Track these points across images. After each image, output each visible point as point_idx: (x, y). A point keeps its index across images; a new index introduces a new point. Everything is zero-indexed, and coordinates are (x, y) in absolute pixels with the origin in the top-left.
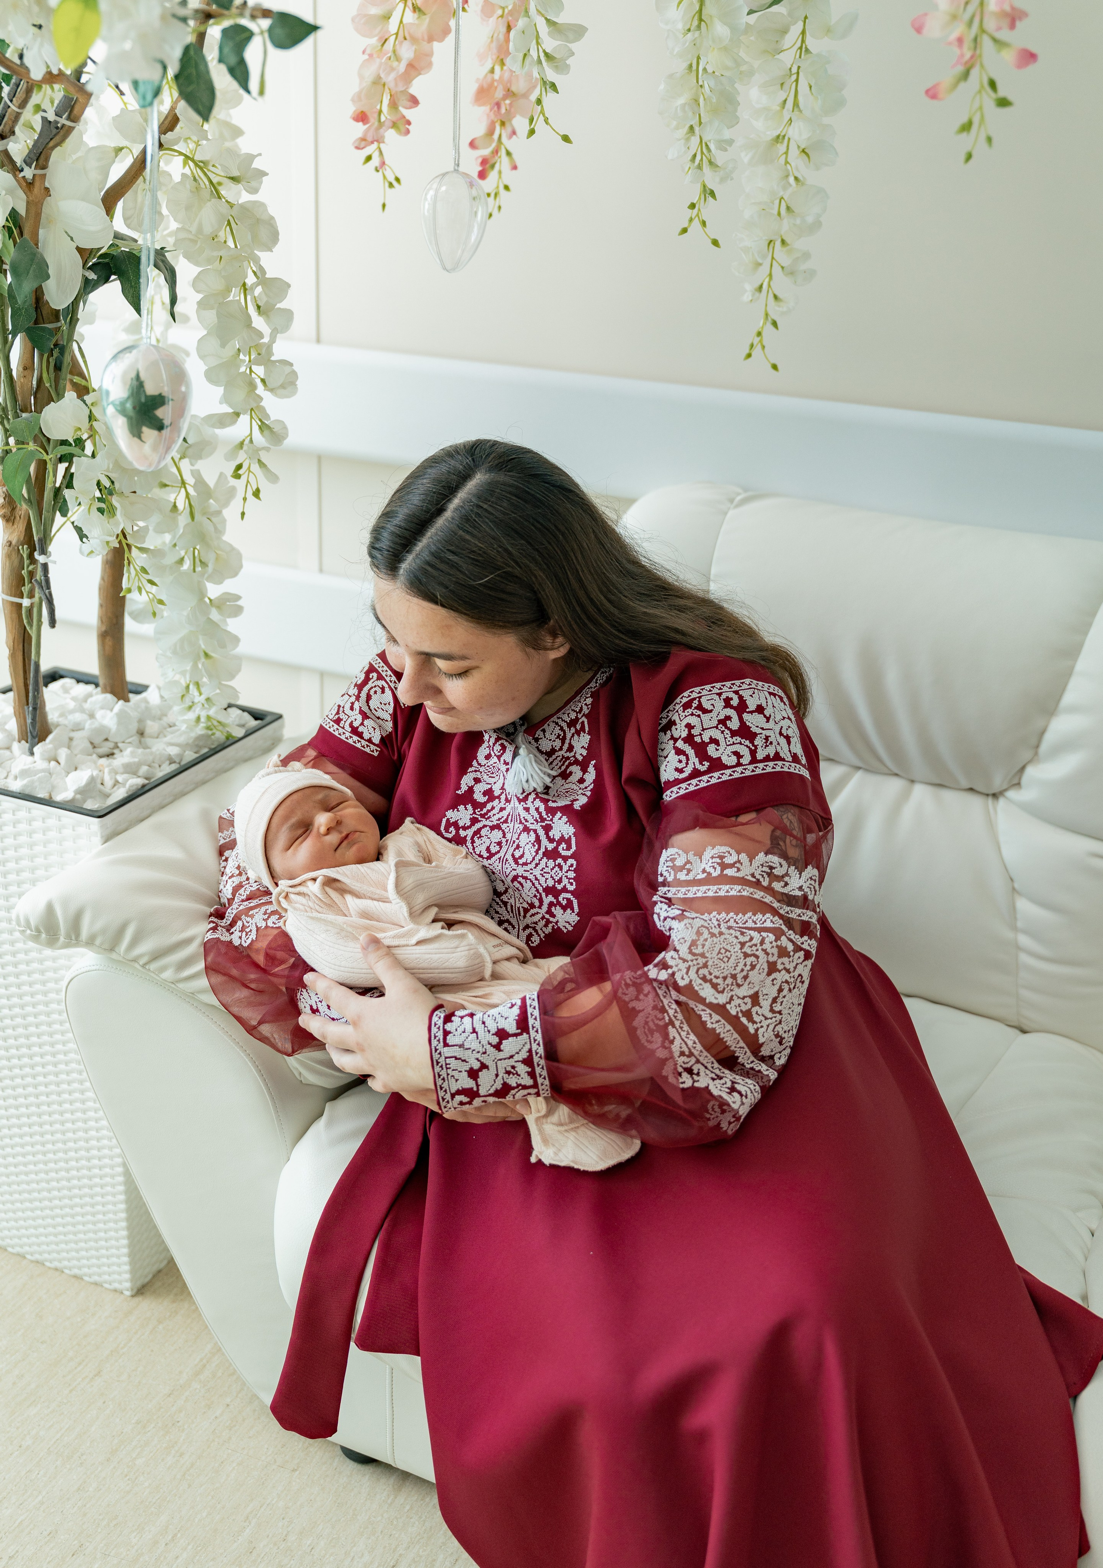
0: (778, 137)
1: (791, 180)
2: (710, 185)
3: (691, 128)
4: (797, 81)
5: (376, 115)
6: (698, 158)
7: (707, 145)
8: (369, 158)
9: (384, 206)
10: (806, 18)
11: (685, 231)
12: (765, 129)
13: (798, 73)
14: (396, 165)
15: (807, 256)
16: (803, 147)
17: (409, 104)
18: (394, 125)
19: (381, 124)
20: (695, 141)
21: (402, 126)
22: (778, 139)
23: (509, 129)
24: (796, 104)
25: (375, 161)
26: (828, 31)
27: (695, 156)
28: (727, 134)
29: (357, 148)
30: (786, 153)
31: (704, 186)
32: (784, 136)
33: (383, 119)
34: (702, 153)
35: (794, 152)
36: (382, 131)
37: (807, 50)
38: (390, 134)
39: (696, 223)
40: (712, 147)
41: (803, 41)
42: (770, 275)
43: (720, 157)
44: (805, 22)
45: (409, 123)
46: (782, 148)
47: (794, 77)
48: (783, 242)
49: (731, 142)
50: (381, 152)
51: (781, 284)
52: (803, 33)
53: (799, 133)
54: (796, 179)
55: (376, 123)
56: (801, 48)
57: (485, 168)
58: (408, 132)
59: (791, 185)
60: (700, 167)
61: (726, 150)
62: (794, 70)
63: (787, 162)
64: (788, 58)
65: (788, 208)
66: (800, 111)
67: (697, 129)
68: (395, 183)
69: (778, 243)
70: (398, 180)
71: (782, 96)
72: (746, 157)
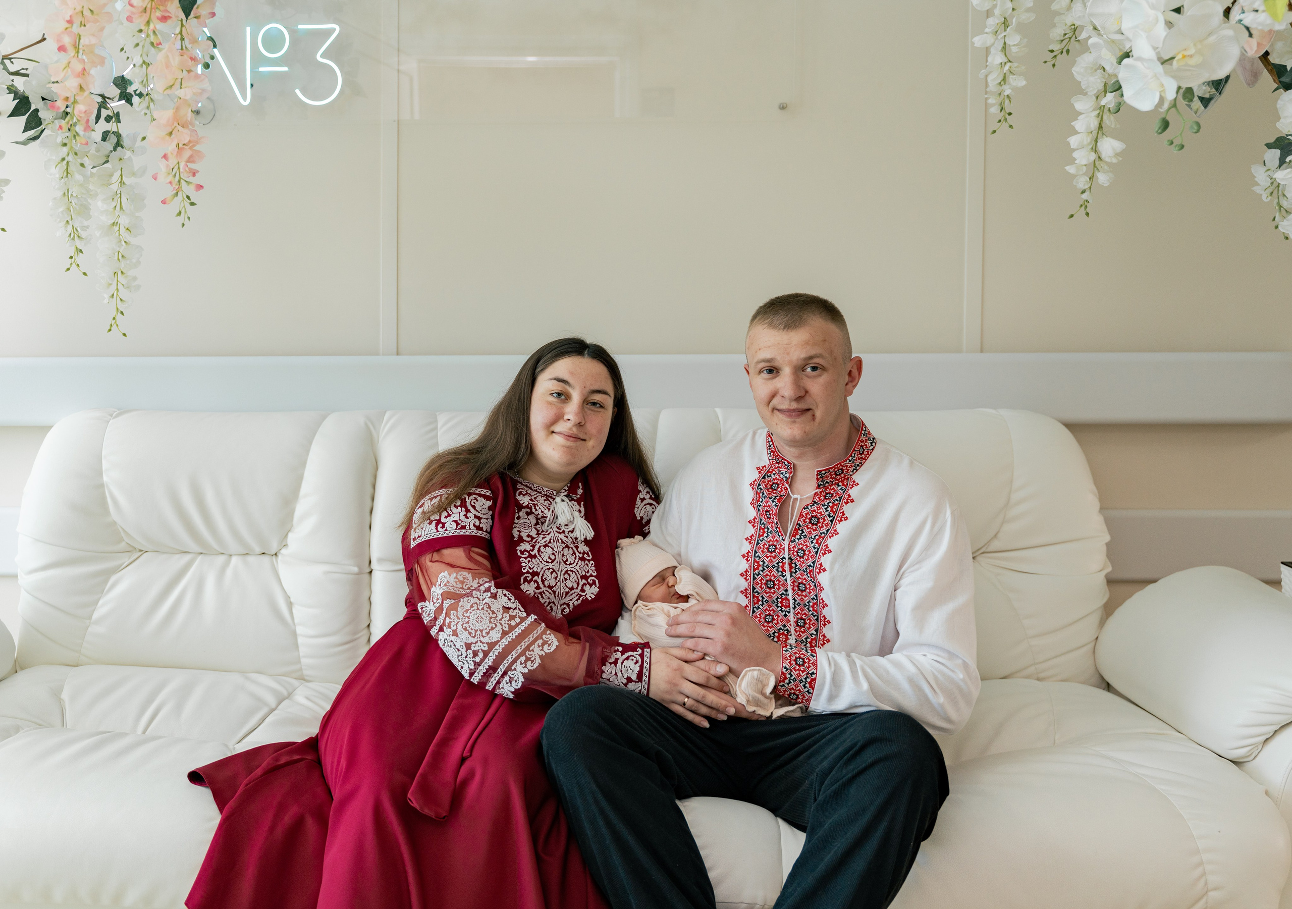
0: (114, 223)
1: (123, 243)
2: (79, 247)
3: (67, 221)
4: (120, 197)
6: (72, 235)
7: (76, 229)
10: (122, 168)
11: (68, 269)
12: (107, 220)
13: (121, 194)
15: (135, 278)
16: (127, 227)
20: (70, 227)
24: (121, 208)
26: (134, 174)
27: (70, 234)
28: (86, 223)
30: (119, 230)
31: (77, 248)
32: (117, 223)
34: (74, 232)
35: (123, 230)
37: (124, 183)
39: (74, 265)
40: (79, 229)
41: (121, 179)
42: (117, 289)
43: (83, 234)
44: (121, 171)
46: (116, 228)
47: (119, 195)
48: (122, 272)
49: (88, 227)
51: (123, 293)
52: (121, 175)
53: (124, 221)
54: (125, 242)
56: (121, 182)
59: (122, 245)
60: (73, 239)
61: (86, 231)
62: (118, 192)
63: (119, 235)
64: (115, 187)
65: (122, 256)
66: (124, 211)
67: (70, 222)
69: (119, 273)
71: (114, 204)
72: (98, 234)
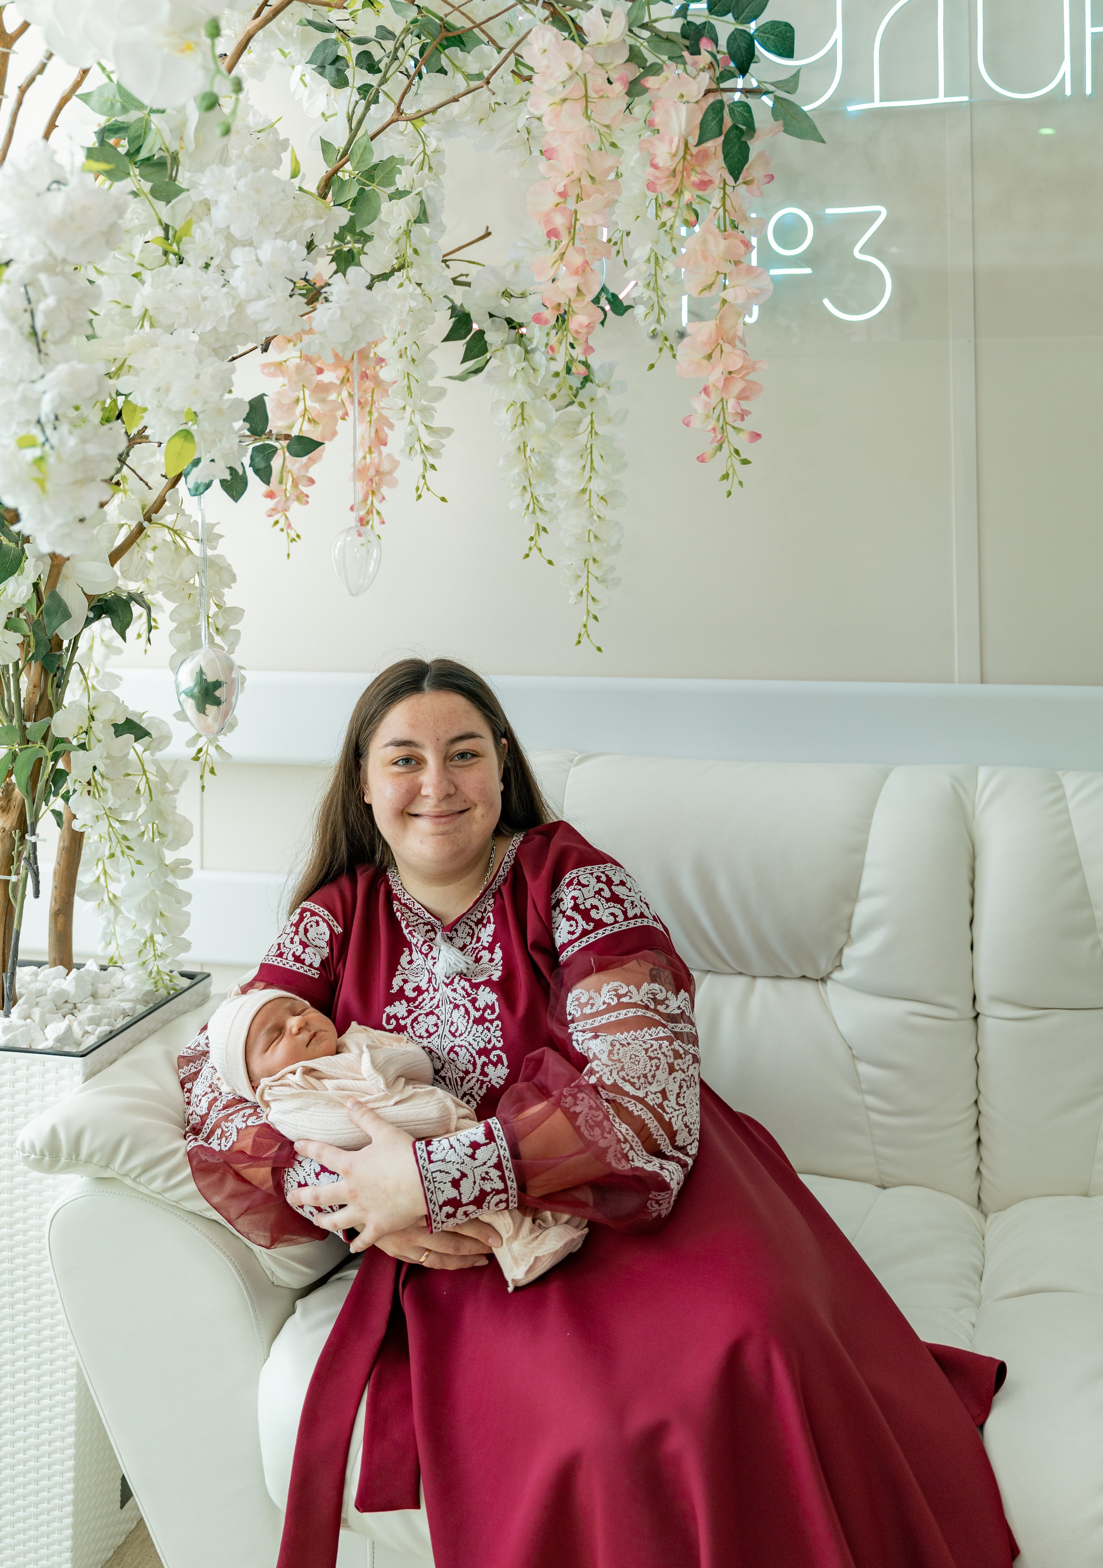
1: (596, 518)
2: (542, 524)
3: (524, 488)
4: (591, 453)
5: (282, 494)
6: (532, 506)
7: (537, 498)
8: (277, 522)
9: (289, 555)
10: (593, 412)
11: (527, 556)
12: (572, 485)
13: (591, 448)
14: (298, 527)
15: (612, 568)
16: (601, 495)
17: (307, 483)
18: (298, 499)
19: (287, 499)
21: (303, 499)
22: (584, 491)
23: (380, 497)
24: (592, 468)
25: (282, 524)
26: (609, 420)
27: (529, 505)
28: (550, 490)
29: (269, 516)
30: (590, 500)
31: (538, 525)
32: (587, 489)
33: (288, 495)
34: (534, 503)
35: (595, 500)
36: (289, 503)
37: (596, 432)
38: (295, 506)
39: (535, 550)
40: (540, 499)
41: (592, 428)
42: (588, 584)
43: (547, 505)
44: (593, 415)
45: (307, 496)
46: (586, 496)
47: (589, 451)
48: (594, 560)
49: (553, 495)
50: (286, 517)
51: (596, 589)
52: (592, 423)
53: (598, 486)
54: (599, 516)
55: (284, 498)
56: (592, 432)
57: (363, 521)
58: (307, 502)
59: (596, 522)
60: (533, 512)
61: (551, 500)
62: (589, 446)
63: (591, 507)
64: (583, 438)
65: (596, 537)
66: (596, 472)
67: (528, 488)
68: (297, 539)
69: (591, 561)
70: (298, 536)
71: (582, 463)
72: (565, 504)
